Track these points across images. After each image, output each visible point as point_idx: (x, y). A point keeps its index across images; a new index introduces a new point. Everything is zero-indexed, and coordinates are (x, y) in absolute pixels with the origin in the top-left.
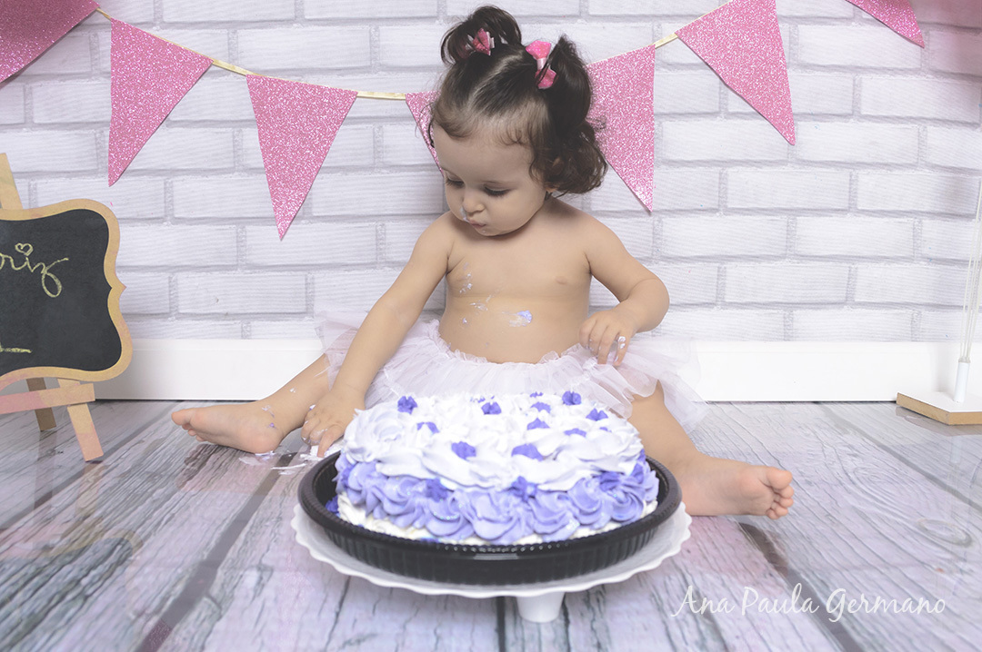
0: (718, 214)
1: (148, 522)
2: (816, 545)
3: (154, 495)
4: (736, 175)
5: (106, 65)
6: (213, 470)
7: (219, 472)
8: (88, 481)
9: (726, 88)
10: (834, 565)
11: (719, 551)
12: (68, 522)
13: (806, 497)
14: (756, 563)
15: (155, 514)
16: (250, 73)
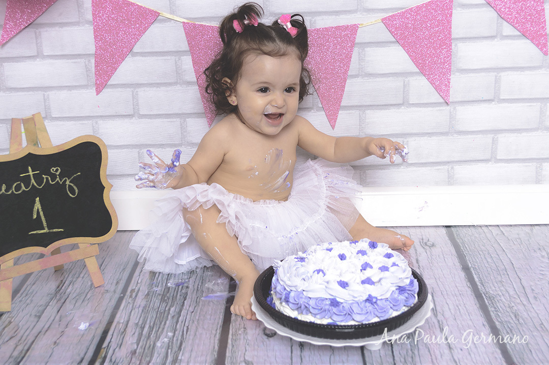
0: (493, 103)
1: (176, 332)
2: (530, 346)
3: (171, 312)
4: (507, 78)
5: (90, 17)
6: (195, 291)
7: (199, 292)
8: (129, 303)
9: (502, 20)
10: (537, 359)
11: (477, 349)
12: (134, 334)
13: (532, 310)
14: (496, 358)
15: (178, 326)
16: (186, 21)
